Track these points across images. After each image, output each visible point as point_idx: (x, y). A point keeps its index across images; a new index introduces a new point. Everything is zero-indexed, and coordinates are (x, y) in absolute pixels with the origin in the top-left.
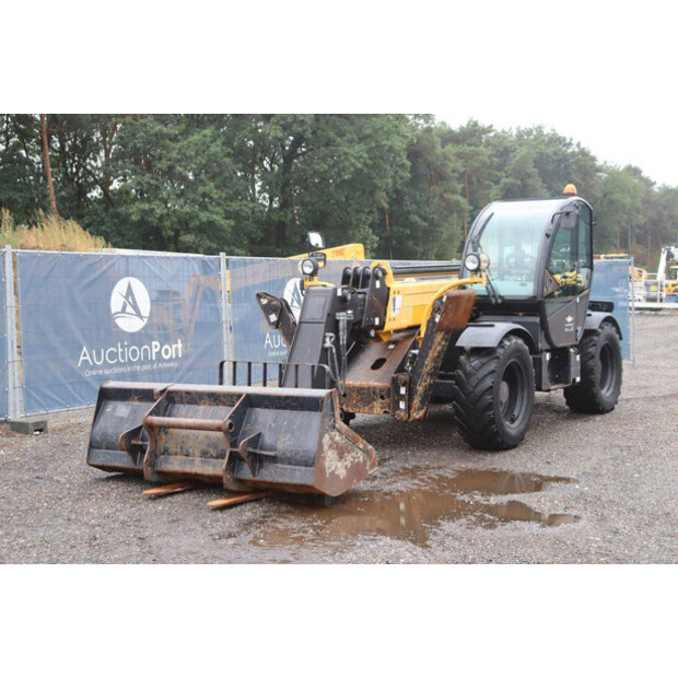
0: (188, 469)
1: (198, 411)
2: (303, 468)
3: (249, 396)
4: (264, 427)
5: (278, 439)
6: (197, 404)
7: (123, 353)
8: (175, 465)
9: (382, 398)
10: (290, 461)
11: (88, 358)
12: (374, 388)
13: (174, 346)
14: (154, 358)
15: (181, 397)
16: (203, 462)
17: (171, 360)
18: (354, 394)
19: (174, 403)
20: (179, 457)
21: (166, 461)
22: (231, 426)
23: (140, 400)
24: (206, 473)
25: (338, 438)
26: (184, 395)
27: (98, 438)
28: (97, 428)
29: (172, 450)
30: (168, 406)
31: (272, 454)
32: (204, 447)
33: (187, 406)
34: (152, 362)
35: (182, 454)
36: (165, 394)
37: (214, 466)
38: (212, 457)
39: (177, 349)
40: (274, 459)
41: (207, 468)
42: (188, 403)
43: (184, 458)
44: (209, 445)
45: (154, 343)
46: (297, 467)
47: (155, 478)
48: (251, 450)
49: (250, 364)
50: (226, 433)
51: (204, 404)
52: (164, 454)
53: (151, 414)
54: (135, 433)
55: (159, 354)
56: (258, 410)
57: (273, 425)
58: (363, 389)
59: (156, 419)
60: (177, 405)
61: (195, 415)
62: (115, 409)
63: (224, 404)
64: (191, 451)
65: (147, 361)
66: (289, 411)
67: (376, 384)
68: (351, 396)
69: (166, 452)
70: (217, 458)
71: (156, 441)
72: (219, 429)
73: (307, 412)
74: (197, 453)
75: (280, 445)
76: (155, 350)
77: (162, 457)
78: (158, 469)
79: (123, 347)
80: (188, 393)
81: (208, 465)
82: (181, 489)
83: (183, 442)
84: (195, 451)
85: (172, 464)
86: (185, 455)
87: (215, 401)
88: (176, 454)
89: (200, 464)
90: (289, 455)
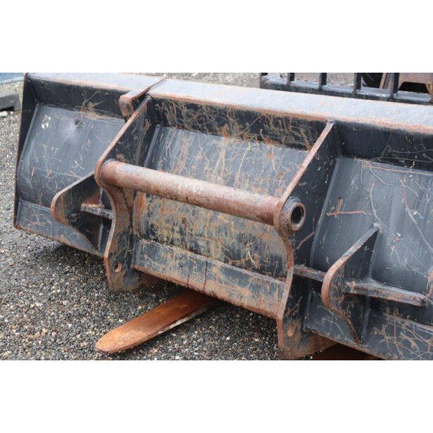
0: (196, 282)
1: (214, 149)
3: (341, 130)
4: (385, 218)
6: (214, 133)
8: (169, 266)
15: (179, 115)
16: (227, 272)
19: (165, 124)
20: (177, 251)
21: (152, 252)
22: (296, 215)
23: (100, 110)
26: (185, 111)
28: (27, 161)
29: (164, 233)
30: (151, 132)
32: (232, 241)
33: (193, 135)
35: (183, 243)
36: (144, 105)
37: (256, 288)
38: (248, 265)
42: (195, 128)
43: (190, 254)
47: (133, 283)
50: (285, 231)
51: (230, 134)
52: (147, 237)
53: (112, 155)
54: (87, 188)
56: (366, 164)
57: (412, 214)
59: (124, 170)
60: (170, 130)
62: (57, 124)
63: (275, 139)
64: (201, 243)
69: (150, 232)
70: (261, 271)
71: (130, 210)
72: (267, 219)
74: (216, 250)
77: (144, 242)
78: (137, 267)
80: (193, 106)
81: (242, 284)
82: (184, 320)
83: (184, 221)
84: (212, 247)
85: (164, 261)
86: (191, 250)
87: (254, 129)
88: (172, 243)
89: (222, 277)
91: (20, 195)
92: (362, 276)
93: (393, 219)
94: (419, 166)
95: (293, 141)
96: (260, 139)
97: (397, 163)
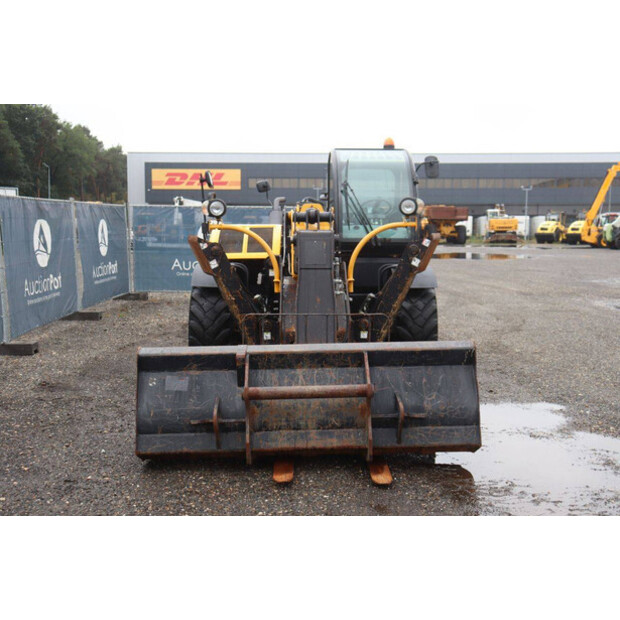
0: (301, 444)
1: (295, 375)
4: (398, 388)
5: (422, 400)
6: (291, 368)
8: (280, 441)
10: (444, 421)
15: (269, 362)
16: (320, 434)
19: (256, 368)
20: (284, 432)
21: (265, 438)
23: (200, 368)
24: (329, 446)
27: (149, 420)
29: (273, 424)
31: (422, 415)
32: (321, 417)
33: (277, 372)
36: (247, 359)
37: (339, 437)
38: (334, 427)
40: (423, 422)
41: (329, 440)
42: (278, 367)
43: (293, 432)
44: (327, 414)
46: (453, 428)
51: (303, 367)
52: (260, 430)
57: (409, 384)
60: (259, 371)
61: (293, 381)
64: (302, 423)
69: (263, 427)
70: (341, 427)
74: (312, 424)
75: (428, 405)
77: (258, 434)
81: (331, 437)
83: (288, 414)
84: (309, 423)
85: (276, 440)
86: (294, 429)
87: (319, 362)
88: (280, 429)
89: (318, 437)
90: (442, 415)
93: (402, 388)
94: (405, 365)
95: (342, 364)
96: (322, 366)
97: (395, 365)
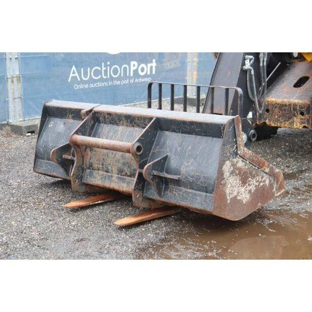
0: (108, 184)
1: (117, 131)
2: (204, 194)
3: (158, 120)
4: (171, 151)
5: (182, 164)
6: (117, 125)
7: (106, 71)
8: (97, 179)
9: (302, 114)
10: (192, 185)
11: (76, 74)
12: (295, 105)
13: (149, 65)
14: (132, 75)
15: (105, 118)
16: (119, 178)
17: (146, 76)
18: (276, 110)
19: (100, 122)
20: (101, 172)
21: (91, 174)
22: (139, 149)
23: (74, 118)
25: (240, 164)
26: (107, 116)
27: (42, 150)
29: (95, 166)
30: (93, 125)
31: (176, 177)
32: (120, 165)
33: (109, 126)
34: (130, 78)
35: (103, 170)
36: (91, 114)
37: (128, 183)
38: (126, 174)
39: (151, 68)
40: (178, 182)
41: (122, 185)
42: (110, 123)
43: (105, 173)
45: (133, 63)
46: (198, 192)
47: (83, 189)
48: (155, 173)
49: (173, 86)
50: (135, 155)
51: (123, 125)
52: (89, 168)
53: (76, 133)
54: (66, 148)
55: (136, 71)
56: (167, 133)
57: (179, 149)
58: (285, 105)
59: (80, 138)
60: (101, 124)
63: (138, 126)
64: (110, 168)
65: (126, 77)
66: (193, 136)
67: (296, 101)
68: (273, 112)
69: (91, 166)
70: (130, 177)
71: (83, 157)
72: (128, 151)
73: (210, 139)
74: (115, 170)
75: (183, 170)
76: (133, 68)
77: (88, 171)
78: (84, 181)
79: (106, 66)
80: (109, 114)
81: (123, 182)
82: (102, 202)
83: (104, 159)
84: (113, 169)
85: (95, 178)
86: (106, 171)
87: (131, 122)
88: (99, 170)
89: (117, 180)
90: (191, 180)
91: (37, 157)
92: (162, 171)
93: (173, 152)
94: (182, 132)
96: (133, 126)
97: (175, 132)
